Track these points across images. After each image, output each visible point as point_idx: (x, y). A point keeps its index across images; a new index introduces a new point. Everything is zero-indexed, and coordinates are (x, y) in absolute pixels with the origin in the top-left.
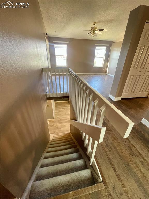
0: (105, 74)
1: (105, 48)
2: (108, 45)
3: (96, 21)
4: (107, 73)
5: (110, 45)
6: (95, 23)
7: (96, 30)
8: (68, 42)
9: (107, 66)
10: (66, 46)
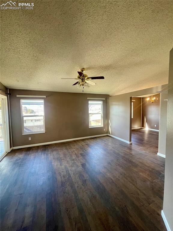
0: (108, 136)
1: (101, 102)
2: (104, 99)
3: (85, 67)
4: (109, 133)
5: (106, 99)
6: (84, 69)
7: (86, 78)
8: (45, 97)
9: (108, 124)
10: (42, 101)
